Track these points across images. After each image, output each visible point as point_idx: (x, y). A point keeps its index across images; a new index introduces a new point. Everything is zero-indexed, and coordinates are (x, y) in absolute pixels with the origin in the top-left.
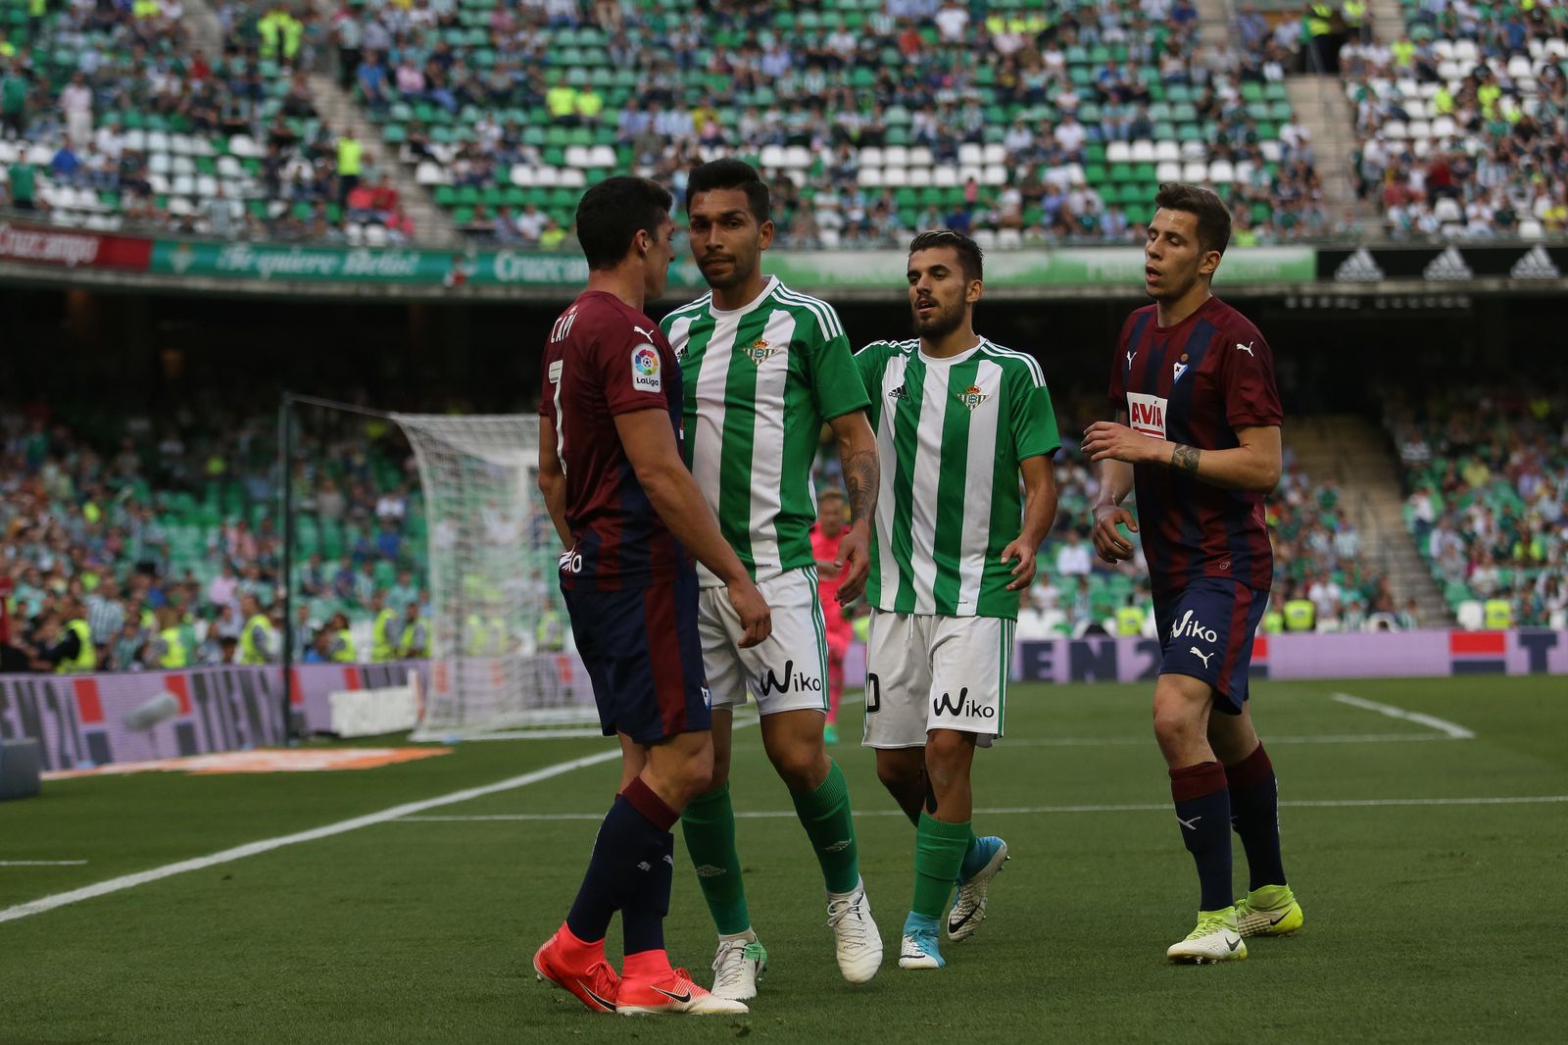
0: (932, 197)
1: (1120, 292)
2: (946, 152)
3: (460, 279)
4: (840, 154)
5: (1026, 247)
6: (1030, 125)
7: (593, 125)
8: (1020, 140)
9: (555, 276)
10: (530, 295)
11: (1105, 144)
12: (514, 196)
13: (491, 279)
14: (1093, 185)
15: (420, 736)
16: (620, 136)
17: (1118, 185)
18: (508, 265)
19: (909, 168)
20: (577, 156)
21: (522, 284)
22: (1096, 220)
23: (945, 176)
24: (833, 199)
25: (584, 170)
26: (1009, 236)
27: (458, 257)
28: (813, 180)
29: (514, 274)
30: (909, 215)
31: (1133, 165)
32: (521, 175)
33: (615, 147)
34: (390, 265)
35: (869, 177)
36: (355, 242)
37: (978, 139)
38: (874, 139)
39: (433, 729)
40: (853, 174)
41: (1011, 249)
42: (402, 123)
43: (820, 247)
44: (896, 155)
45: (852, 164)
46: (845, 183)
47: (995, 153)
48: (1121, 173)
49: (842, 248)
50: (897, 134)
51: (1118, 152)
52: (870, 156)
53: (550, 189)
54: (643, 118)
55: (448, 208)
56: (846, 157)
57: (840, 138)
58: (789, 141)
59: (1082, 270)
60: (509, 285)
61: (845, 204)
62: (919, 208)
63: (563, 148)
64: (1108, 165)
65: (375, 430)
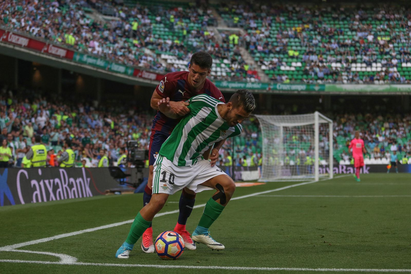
0: (366, 74)
1: (404, 93)
2: (369, 64)
3: (270, 89)
4: (347, 65)
5: (385, 84)
6: (386, 59)
7: (297, 58)
8: (384, 62)
9: (289, 89)
10: (284, 92)
11: (401, 63)
12: (281, 72)
13: (276, 89)
14: (399, 71)
15: (260, 181)
16: (303, 60)
17: (404, 72)
18: (279, 86)
19: (361, 67)
20: (294, 64)
21: (282, 90)
22: (399, 79)
23: (369, 69)
24: (346, 74)
25: (295, 67)
26: (381, 82)
27: (269, 84)
28: (342, 70)
29: (281, 88)
30: (361, 77)
31: (407, 68)
32: (282, 68)
33: (302, 62)
34: (256, 86)
35: (353, 69)
36: (248, 81)
37: (376, 62)
38: (354, 61)
39: (262, 179)
40: (350, 69)
41: (382, 84)
42: (258, 57)
43: (343, 83)
44: (359, 65)
45: (350, 67)
46: (348, 70)
47: (379, 65)
48: (405, 69)
49: (348, 84)
50: (359, 61)
51: (404, 65)
52: (354, 65)
53: (288, 71)
54: (307, 57)
55: (267, 74)
56: (349, 65)
57: (347, 61)
58: (337, 62)
59: (396, 89)
60: (280, 90)
61: (348, 74)
62: (363, 76)
63: (291, 63)
64: (402, 68)
65: (252, 119)
